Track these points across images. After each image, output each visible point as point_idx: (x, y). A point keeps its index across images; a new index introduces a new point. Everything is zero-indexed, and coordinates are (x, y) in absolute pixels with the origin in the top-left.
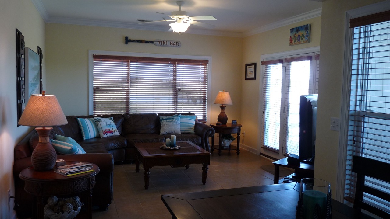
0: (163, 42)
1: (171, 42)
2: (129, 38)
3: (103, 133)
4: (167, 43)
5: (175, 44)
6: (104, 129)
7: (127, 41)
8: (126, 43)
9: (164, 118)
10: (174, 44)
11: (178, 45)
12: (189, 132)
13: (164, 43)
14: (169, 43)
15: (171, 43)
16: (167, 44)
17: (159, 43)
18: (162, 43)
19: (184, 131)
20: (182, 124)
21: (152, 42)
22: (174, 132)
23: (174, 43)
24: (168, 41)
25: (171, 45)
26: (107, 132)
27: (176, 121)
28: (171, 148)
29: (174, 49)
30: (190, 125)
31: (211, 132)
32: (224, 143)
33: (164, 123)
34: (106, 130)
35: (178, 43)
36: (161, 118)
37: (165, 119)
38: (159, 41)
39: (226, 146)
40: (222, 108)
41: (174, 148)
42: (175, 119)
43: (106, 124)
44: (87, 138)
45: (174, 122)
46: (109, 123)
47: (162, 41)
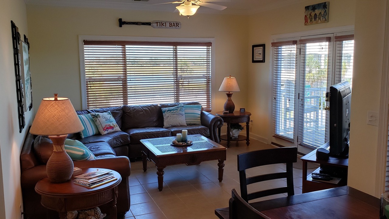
0: (162, 23)
1: (170, 23)
2: (123, 20)
3: (104, 130)
4: (166, 24)
5: (175, 25)
6: (104, 126)
7: (121, 23)
8: (121, 26)
9: (167, 109)
10: (173, 26)
11: (178, 27)
12: (195, 123)
13: (162, 24)
14: (168, 25)
15: (170, 25)
16: (166, 26)
17: (157, 24)
18: (160, 24)
19: (189, 123)
20: (186, 115)
21: (149, 24)
23: (174, 23)
24: (167, 22)
25: (170, 26)
26: (108, 128)
27: (181, 112)
28: (182, 143)
29: (173, 30)
30: (196, 115)
31: (219, 122)
32: (232, 133)
33: (165, 115)
34: (106, 125)
35: (177, 24)
36: (164, 109)
37: (168, 111)
38: (157, 23)
39: (234, 137)
40: (229, 95)
41: (186, 143)
42: (179, 110)
43: (104, 120)
45: (178, 113)
46: (108, 118)
47: (160, 23)
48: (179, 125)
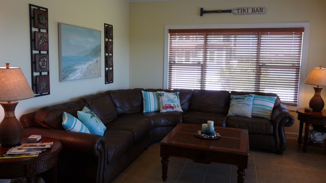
0: (243, 9)
1: (252, 9)
2: (204, 10)
3: (163, 108)
4: (248, 10)
5: (258, 11)
6: (164, 104)
7: (203, 12)
8: (201, 15)
9: (235, 97)
10: (256, 11)
11: (262, 12)
12: (263, 116)
13: (244, 11)
14: (250, 11)
15: (253, 10)
16: (248, 12)
17: (238, 11)
18: (241, 11)
19: (257, 115)
20: (254, 106)
21: (230, 11)
22: (243, 114)
23: (257, 9)
24: (250, 8)
25: (252, 12)
26: (167, 107)
27: (247, 102)
28: (204, 136)
29: (257, 16)
30: (265, 107)
31: (288, 120)
33: (233, 102)
34: (166, 105)
35: (261, 9)
36: (232, 96)
37: (235, 99)
38: (238, 10)
40: (318, 90)
41: (209, 136)
42: (246, 99)
43: (167, 99)
44: (147, 111)
45: (244, 103)
46: (172, 98)
47: (241, 9)
48: (243, 116)
